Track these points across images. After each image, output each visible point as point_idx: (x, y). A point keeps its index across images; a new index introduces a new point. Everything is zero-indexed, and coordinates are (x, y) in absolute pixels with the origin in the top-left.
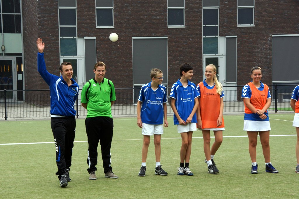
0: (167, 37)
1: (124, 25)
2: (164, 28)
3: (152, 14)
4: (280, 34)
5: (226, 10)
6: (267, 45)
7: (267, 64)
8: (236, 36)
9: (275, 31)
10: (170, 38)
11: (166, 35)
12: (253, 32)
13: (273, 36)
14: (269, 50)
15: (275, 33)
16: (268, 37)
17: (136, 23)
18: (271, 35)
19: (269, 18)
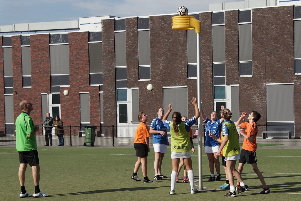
0: (187, 87)
1: (157, 78)
2: (185, 80)
3: (176, 69)
4: (272, 83)
5: (230, 64)
6: (262, 91)
7: (263, 108)
8: (238, 85)
9: (268, 81)
10: (189, 87)
11: (186, 85)
12: (251, 81)
13: (267, 84)
14: (264, 95)
15: (268, 82)
16: (262, 85)
17: (165, 76)
18: (265, 84)
19: (264, 70)
